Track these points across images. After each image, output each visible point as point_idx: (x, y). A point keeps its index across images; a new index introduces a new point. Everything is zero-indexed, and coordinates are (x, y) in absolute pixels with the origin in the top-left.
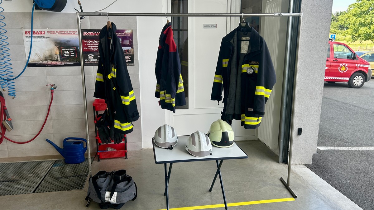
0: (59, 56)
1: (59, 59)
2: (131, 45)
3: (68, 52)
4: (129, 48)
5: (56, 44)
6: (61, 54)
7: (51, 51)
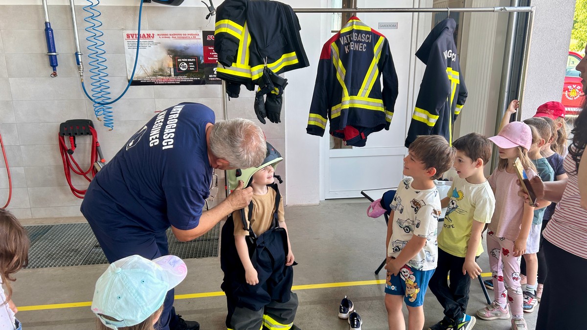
0: (172, 70)
1: (173, 74)
3: (185, 64)
5: (169, 52)
6: (176, 66)
7: (163, 62)
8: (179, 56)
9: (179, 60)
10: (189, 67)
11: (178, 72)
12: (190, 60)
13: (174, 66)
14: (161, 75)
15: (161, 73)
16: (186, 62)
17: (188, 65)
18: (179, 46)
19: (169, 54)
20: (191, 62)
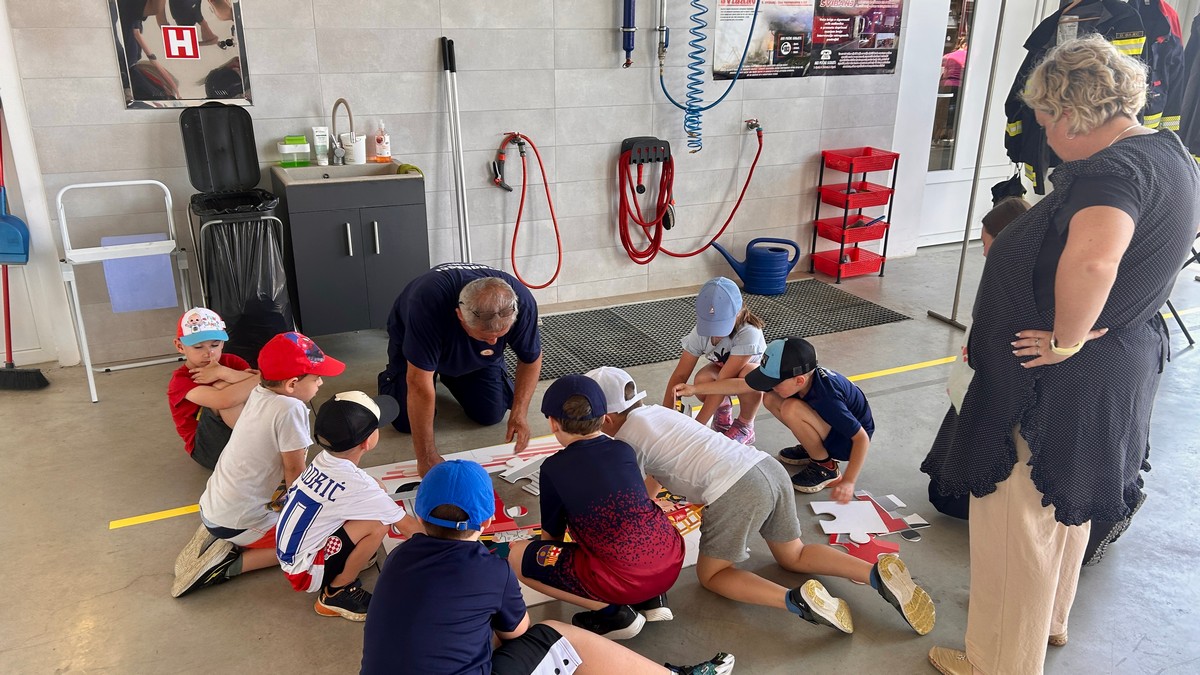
0: (772, 53)
1: (771, 60)
2: (896, 30)
3: (789, 45)
4: (891, 36)
6: (777, 48)
7: (761, 42)
8: (783, 32)
9: (782, 39)
10: (792, 50)
11: (779, 58)
12: (795, 38)
13: (775, 47)
14: (756, 63)
15: (757, 60)
16: (790, 42)
17: (792, 46)
18: (785, 16)
19: (771, 29)
20: (796, 41)
